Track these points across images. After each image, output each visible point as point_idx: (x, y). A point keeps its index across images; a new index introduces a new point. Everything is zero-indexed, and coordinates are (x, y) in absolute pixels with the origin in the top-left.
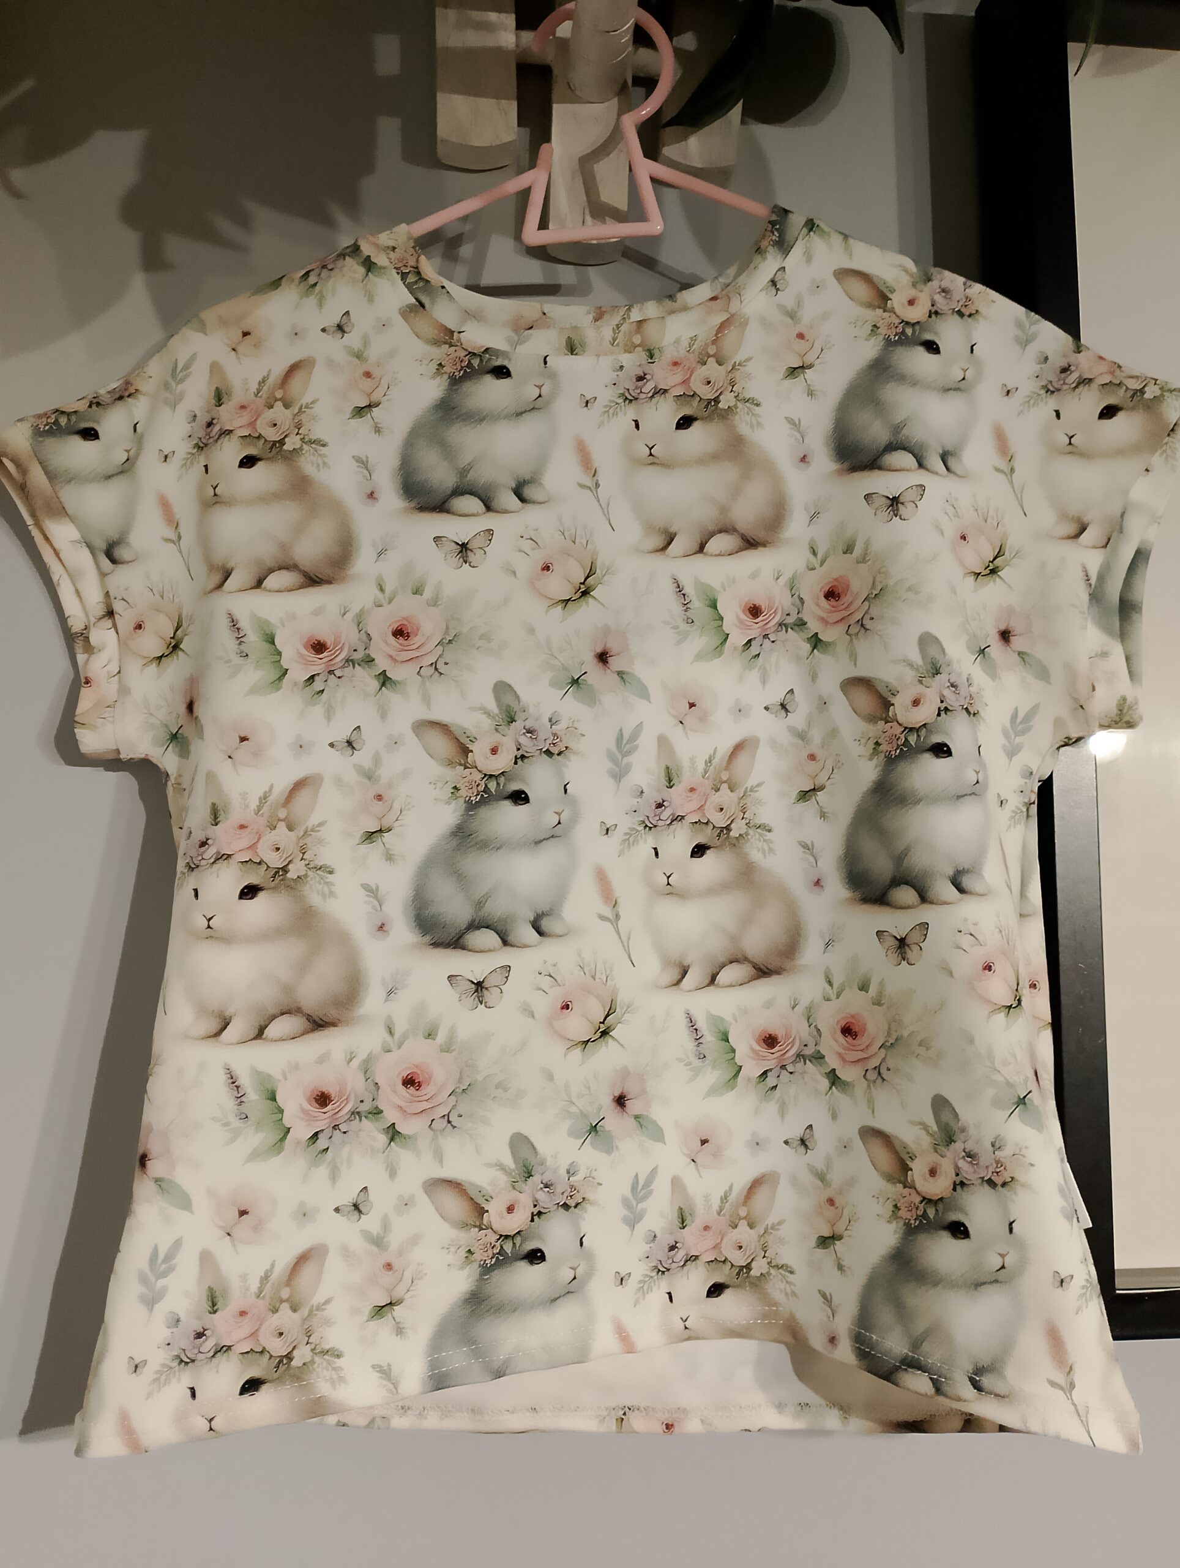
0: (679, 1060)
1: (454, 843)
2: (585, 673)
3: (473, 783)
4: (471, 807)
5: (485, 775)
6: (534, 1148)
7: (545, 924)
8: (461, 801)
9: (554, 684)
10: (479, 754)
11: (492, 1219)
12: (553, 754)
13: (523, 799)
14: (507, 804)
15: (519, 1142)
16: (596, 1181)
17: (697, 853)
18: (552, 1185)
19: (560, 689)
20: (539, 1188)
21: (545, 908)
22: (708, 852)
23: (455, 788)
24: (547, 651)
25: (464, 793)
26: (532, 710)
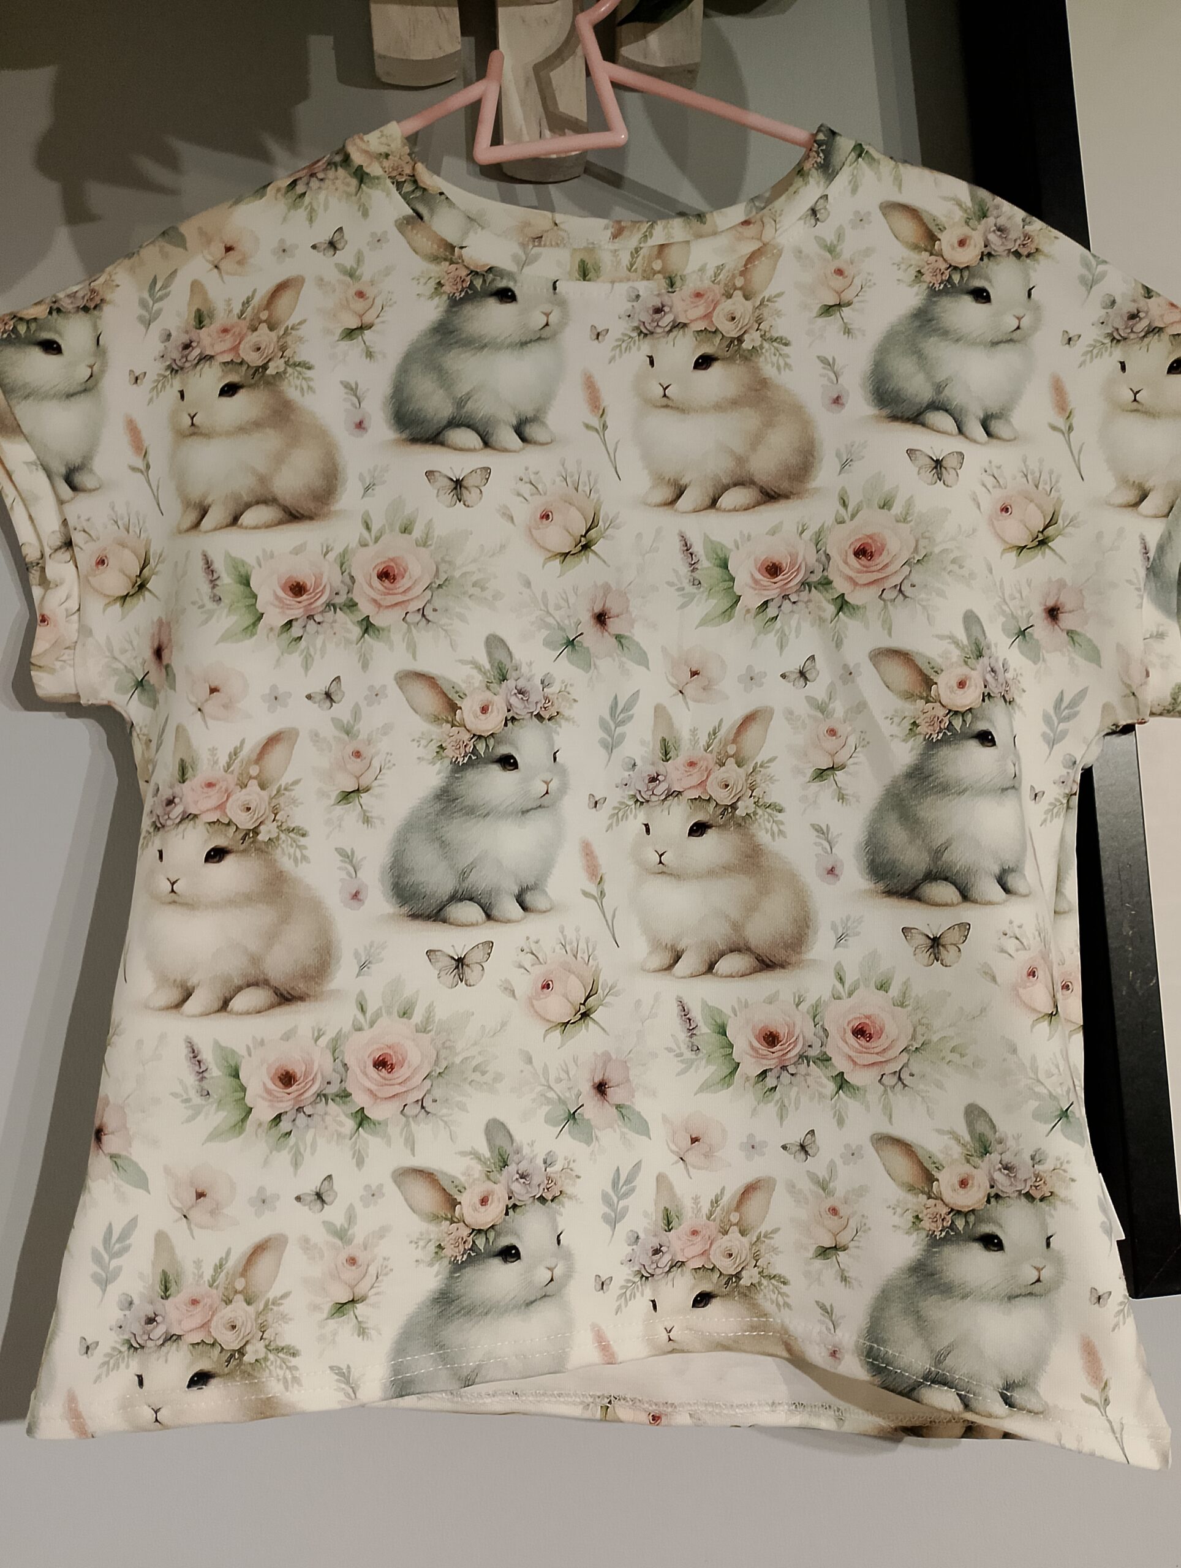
0: (670, 1050)
1: (438, 806)
2: (582, 634)
3: (461, 743)
4: (458, 768)
5: (474, 735)
6: (511, 1136)
7: (529, 898)
8: (447, 762)
9: (548, 643)
10: (468, 711)
11: (465, 1211)
12: (544, 719)
13: (511, 765)
14: (496, 769)
15: (495, 1129)
16: (574, 1174)
17: (696, 831)
18: (528, 1175)
19: (554, 649)
20: (514, 1178)
21: (531, 881)
22: (709, 831)
23: (441, 747)
24: (543, 608)
25: (450, 752)
26: (524, 669)
